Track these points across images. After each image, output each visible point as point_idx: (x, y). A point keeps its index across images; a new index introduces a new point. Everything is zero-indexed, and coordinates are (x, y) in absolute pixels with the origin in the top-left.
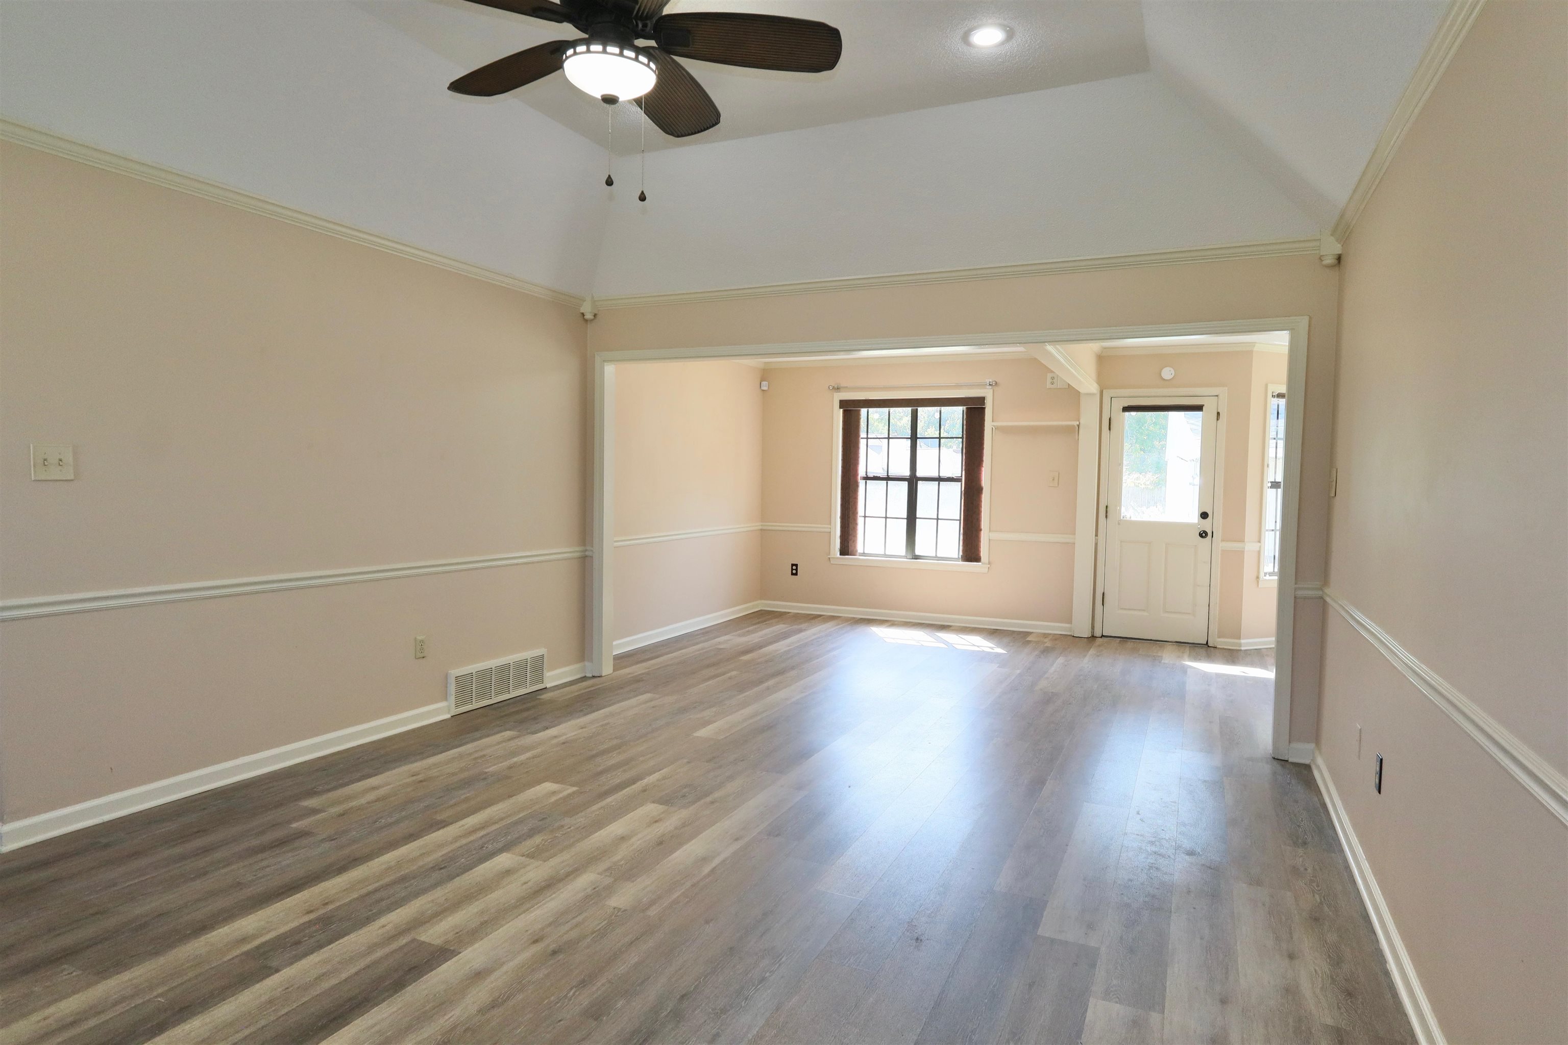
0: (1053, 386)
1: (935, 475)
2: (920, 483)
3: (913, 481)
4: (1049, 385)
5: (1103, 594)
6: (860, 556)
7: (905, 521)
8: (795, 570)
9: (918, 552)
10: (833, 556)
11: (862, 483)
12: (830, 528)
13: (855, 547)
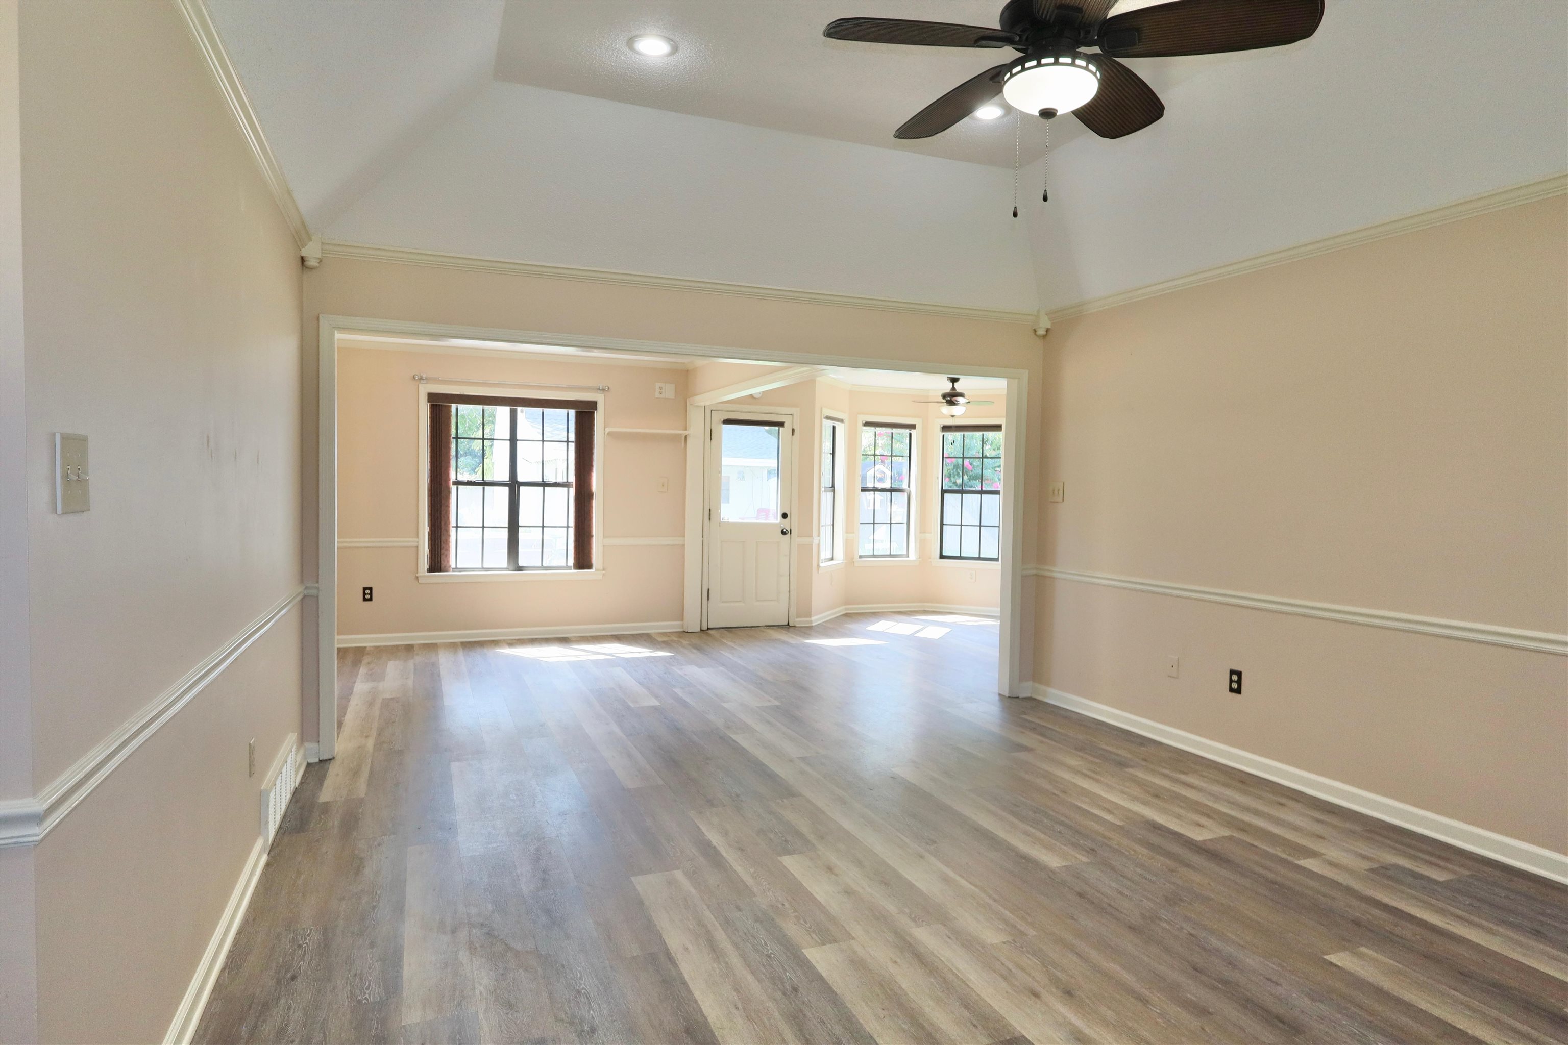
0: (661, 396)
1: (539, 480)
2: (522, 489)
3: (514, 485)
4: (657, 395)
5: (708, 590)
6: (453, 571)
7: (507, 529)
8: (368, 594)
9: (521, 564)
10: (422, 575)
11: (453, 488)
12: (418, 542)
13: (448, 562)
